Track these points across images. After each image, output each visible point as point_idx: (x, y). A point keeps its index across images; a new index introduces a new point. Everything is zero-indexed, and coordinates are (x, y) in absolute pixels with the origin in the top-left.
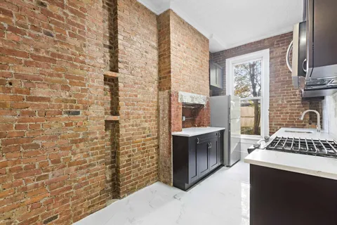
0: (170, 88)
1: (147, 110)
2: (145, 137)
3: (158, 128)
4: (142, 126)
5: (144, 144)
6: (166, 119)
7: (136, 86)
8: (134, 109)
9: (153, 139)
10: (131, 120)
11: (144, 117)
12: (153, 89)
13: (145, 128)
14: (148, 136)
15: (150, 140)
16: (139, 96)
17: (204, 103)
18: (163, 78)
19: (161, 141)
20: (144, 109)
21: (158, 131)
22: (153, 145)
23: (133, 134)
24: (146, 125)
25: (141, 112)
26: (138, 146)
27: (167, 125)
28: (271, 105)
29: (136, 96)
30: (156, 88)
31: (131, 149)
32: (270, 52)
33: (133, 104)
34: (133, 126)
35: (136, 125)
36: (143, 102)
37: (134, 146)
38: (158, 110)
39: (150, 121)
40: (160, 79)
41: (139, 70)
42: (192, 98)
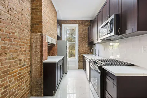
0: (41, 32)
1: (23, 46)
2: (21, 67)
3: (31, 58)
4: (18, 59)
5: (20, 73)
6: (38, 52)
7: (14, 25)
8: (11, 44)
9: (27, 67)
10: (8, 54)
11: (20, 51)
12: (27, 30)
13: (21, 60)
14: (23, 66)
15: (25, 68)
16: (16, 34)
17: (55, 43)
18: (35, 24)
19: (34, 67)
20: (20, 45)
21: (31, 61)
22: (27, 71)
23: (10, 67)
24: (22, 57)
25: (17, 47)
26: (15, 76)
27: (39, 56)
28: (79, 46)
29: (14, 33)
30: (30, 31)
31: (8, 81)
32: (79, 26)
33: (10, 40)
34: (9, 59)
35: (13, 58)
36: (20, 39)
37: (11, 77)
38: (31, 46)
39: (25, 54)
40: (33, 24)
41: (16, 13)
42: (52, 40)
